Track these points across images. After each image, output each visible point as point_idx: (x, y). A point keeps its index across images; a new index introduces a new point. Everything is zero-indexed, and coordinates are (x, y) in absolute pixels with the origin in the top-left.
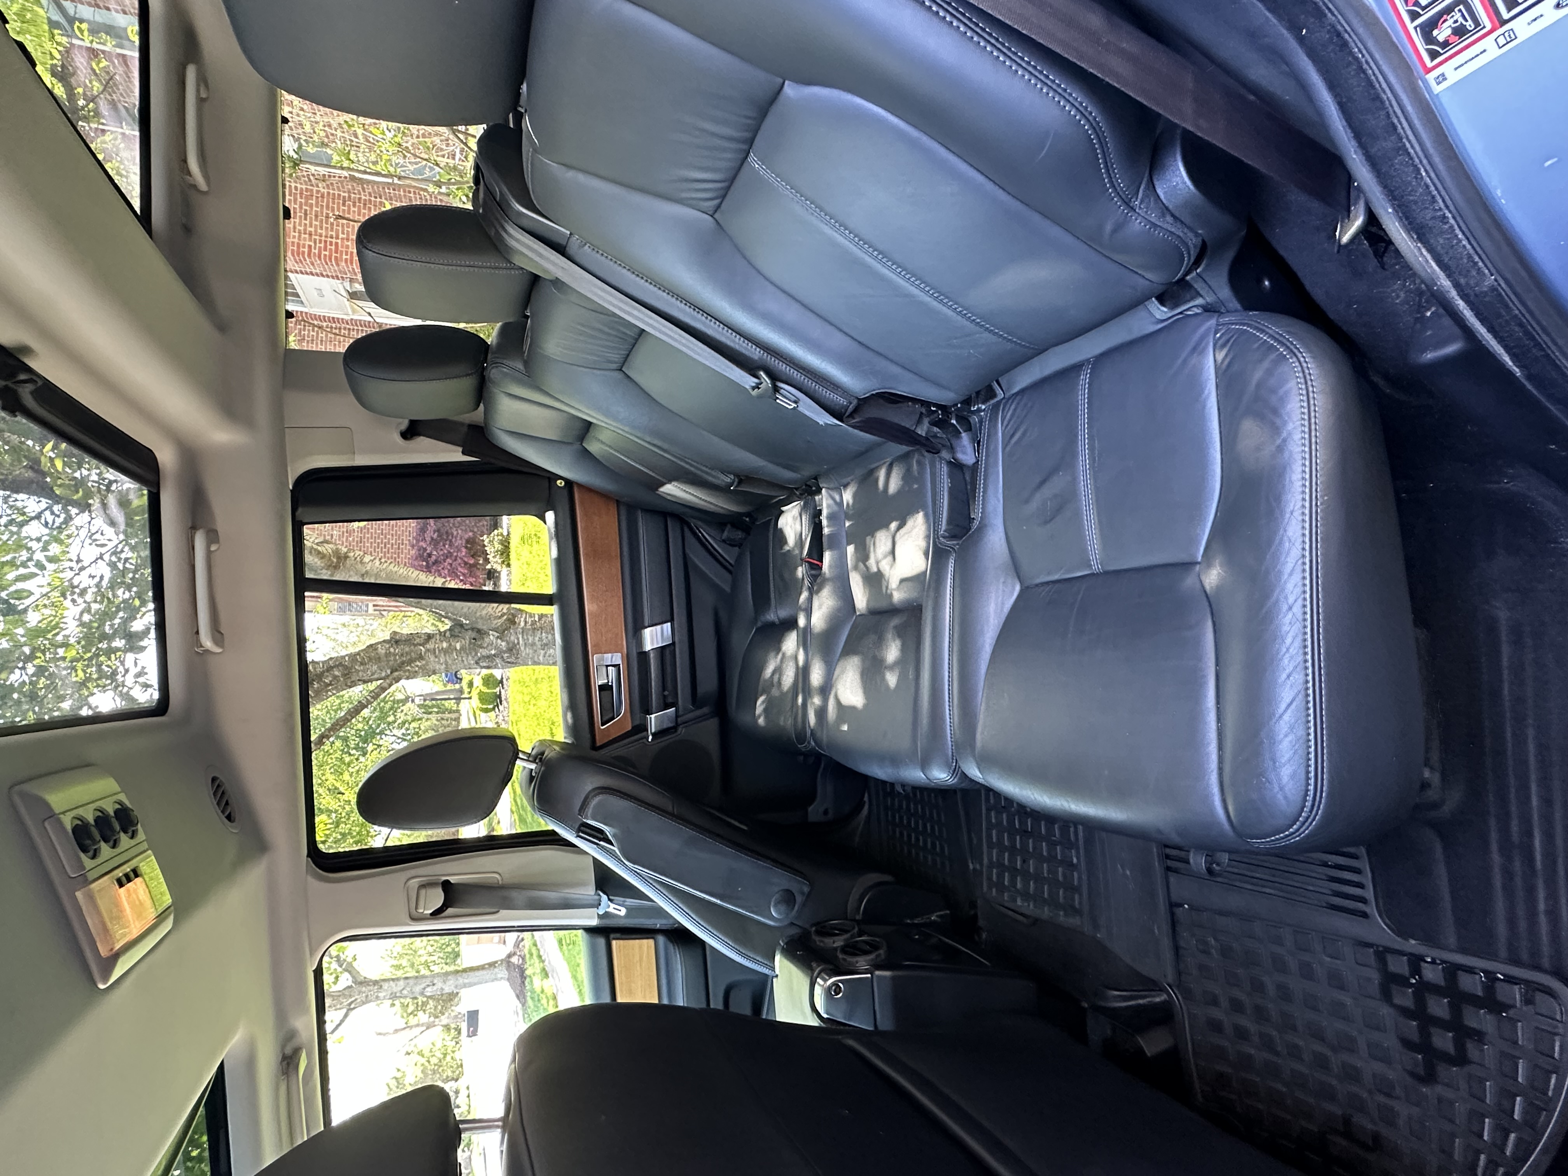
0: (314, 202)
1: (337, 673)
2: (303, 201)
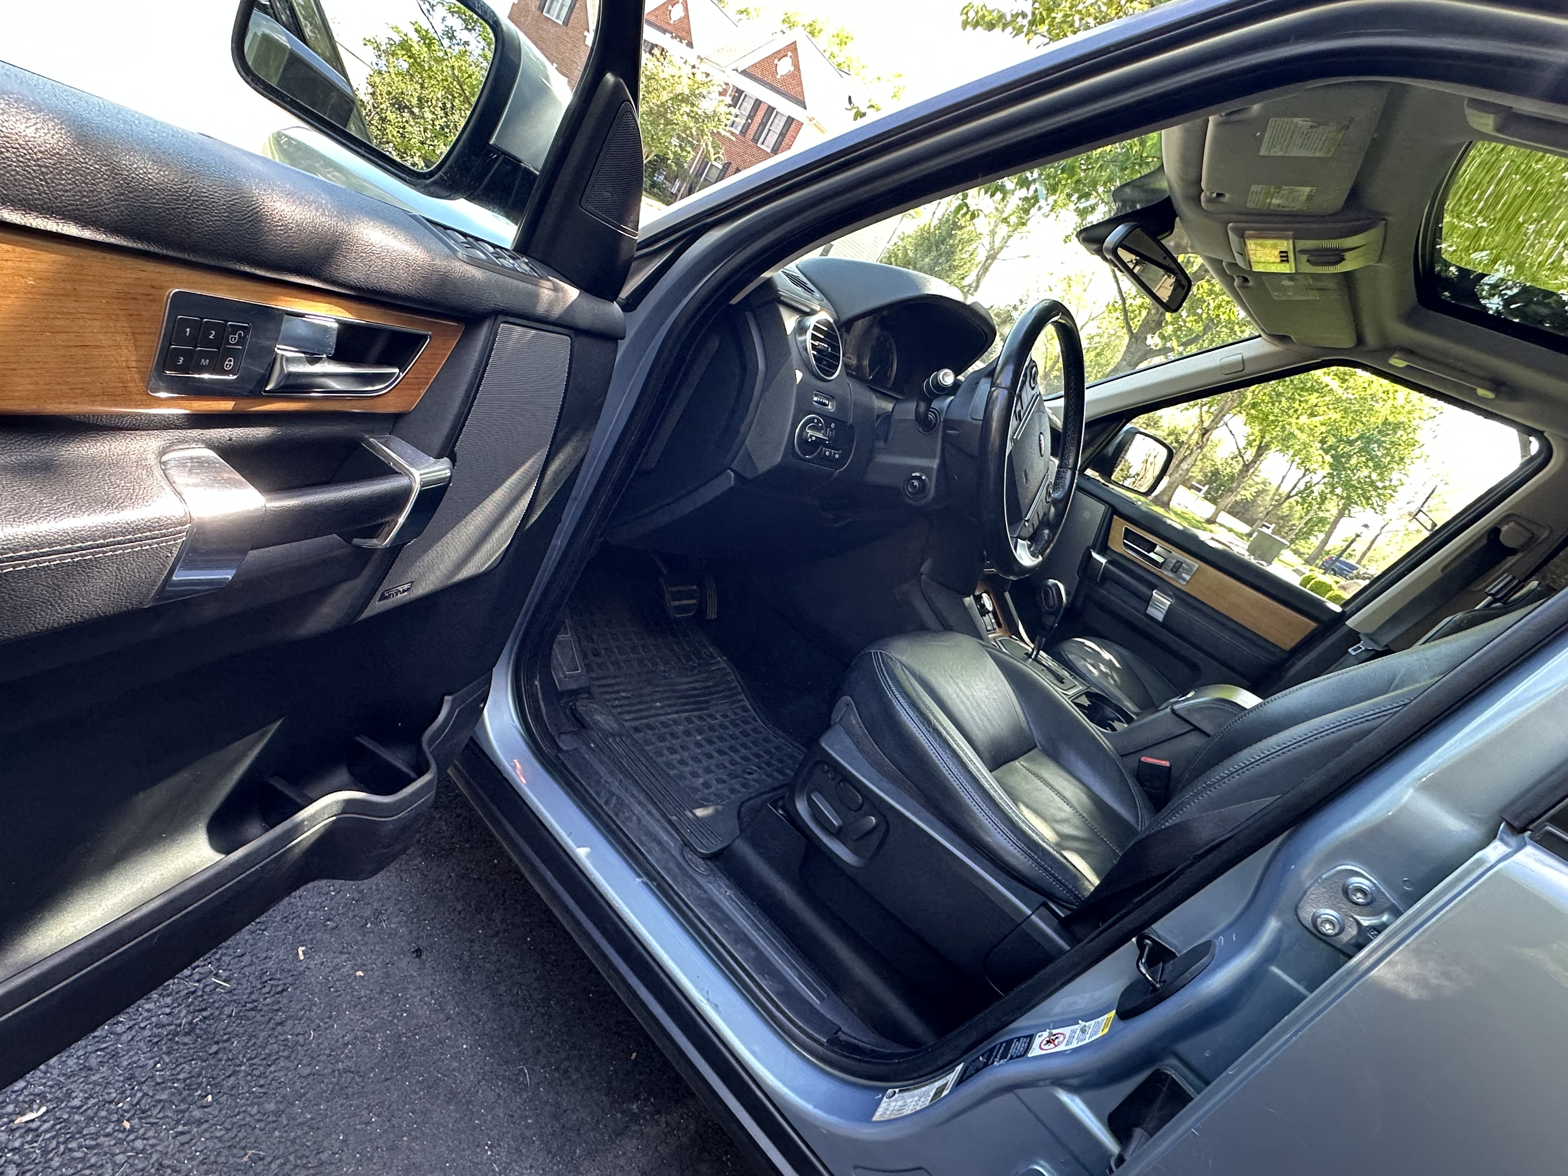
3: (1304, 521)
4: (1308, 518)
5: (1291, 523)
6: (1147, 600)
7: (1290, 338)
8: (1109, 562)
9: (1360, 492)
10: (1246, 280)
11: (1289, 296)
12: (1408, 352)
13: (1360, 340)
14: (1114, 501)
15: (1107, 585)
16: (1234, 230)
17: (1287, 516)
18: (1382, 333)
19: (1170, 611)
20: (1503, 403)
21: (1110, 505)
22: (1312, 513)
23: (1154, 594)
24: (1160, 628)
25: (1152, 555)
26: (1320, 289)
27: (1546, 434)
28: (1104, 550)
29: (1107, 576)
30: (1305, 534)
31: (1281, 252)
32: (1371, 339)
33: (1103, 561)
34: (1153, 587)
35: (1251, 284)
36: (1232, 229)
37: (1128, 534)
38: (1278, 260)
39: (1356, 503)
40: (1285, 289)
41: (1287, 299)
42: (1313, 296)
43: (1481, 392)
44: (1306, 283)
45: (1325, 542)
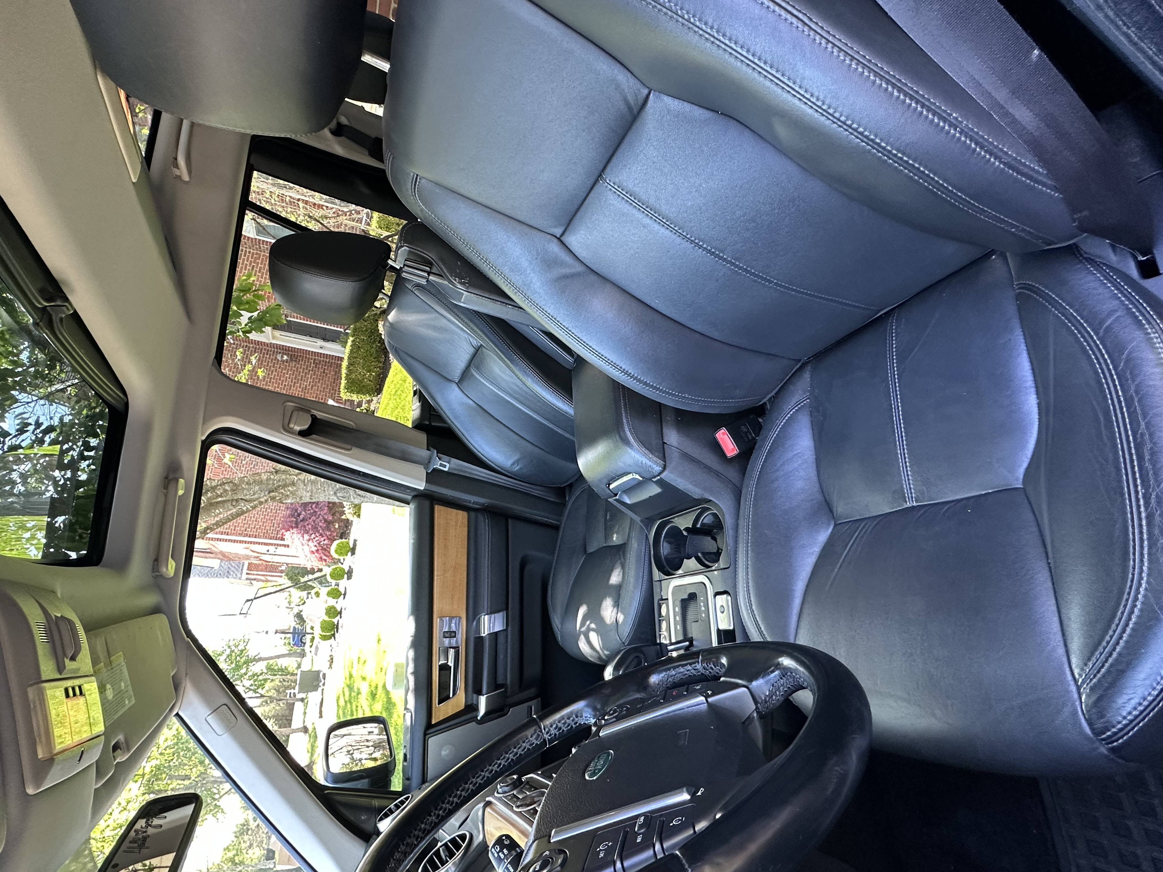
0: (260, 261)
1: (227, 488)
2: (253, 260)
3: (274, 677)
4: (271, 677)
5: (279, 684)
6: (495, 635)
7: (173, 677)
8: (479, 693)
9: (238, 658)
10: (116, 747)
11: (126, 686)
12: (157, 562)
13: (156, 610)
14: (420, 735)
15: (500, 680)
16: (38, 781)
17: (275, 689)
18: (143, 589)
19: (492, 612)
20: (186, 473)
21: (425, 734)
22: (267, 677)
23: (486, 633)
24: (510, 609)
25: (451, 663)
26: (109, 655)
27: (204, 438)
28: (471, 708)
29: (495, 685)
30: (284, 671)
31: (67, 696)
32: (151, 599)
33: (483, 701)
34: (480, 640)
35: (121, 737)
36: (38, 785)
37: (444, 698)
38: (81, 700)
39: (248, 656)
40: (119, 694)
41: (130, 688)
42: (119, 659)
43: (181, 492)
44: (104, 670)
45: (283, 656)
